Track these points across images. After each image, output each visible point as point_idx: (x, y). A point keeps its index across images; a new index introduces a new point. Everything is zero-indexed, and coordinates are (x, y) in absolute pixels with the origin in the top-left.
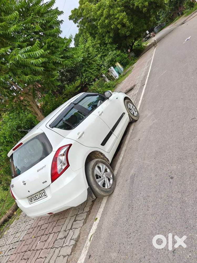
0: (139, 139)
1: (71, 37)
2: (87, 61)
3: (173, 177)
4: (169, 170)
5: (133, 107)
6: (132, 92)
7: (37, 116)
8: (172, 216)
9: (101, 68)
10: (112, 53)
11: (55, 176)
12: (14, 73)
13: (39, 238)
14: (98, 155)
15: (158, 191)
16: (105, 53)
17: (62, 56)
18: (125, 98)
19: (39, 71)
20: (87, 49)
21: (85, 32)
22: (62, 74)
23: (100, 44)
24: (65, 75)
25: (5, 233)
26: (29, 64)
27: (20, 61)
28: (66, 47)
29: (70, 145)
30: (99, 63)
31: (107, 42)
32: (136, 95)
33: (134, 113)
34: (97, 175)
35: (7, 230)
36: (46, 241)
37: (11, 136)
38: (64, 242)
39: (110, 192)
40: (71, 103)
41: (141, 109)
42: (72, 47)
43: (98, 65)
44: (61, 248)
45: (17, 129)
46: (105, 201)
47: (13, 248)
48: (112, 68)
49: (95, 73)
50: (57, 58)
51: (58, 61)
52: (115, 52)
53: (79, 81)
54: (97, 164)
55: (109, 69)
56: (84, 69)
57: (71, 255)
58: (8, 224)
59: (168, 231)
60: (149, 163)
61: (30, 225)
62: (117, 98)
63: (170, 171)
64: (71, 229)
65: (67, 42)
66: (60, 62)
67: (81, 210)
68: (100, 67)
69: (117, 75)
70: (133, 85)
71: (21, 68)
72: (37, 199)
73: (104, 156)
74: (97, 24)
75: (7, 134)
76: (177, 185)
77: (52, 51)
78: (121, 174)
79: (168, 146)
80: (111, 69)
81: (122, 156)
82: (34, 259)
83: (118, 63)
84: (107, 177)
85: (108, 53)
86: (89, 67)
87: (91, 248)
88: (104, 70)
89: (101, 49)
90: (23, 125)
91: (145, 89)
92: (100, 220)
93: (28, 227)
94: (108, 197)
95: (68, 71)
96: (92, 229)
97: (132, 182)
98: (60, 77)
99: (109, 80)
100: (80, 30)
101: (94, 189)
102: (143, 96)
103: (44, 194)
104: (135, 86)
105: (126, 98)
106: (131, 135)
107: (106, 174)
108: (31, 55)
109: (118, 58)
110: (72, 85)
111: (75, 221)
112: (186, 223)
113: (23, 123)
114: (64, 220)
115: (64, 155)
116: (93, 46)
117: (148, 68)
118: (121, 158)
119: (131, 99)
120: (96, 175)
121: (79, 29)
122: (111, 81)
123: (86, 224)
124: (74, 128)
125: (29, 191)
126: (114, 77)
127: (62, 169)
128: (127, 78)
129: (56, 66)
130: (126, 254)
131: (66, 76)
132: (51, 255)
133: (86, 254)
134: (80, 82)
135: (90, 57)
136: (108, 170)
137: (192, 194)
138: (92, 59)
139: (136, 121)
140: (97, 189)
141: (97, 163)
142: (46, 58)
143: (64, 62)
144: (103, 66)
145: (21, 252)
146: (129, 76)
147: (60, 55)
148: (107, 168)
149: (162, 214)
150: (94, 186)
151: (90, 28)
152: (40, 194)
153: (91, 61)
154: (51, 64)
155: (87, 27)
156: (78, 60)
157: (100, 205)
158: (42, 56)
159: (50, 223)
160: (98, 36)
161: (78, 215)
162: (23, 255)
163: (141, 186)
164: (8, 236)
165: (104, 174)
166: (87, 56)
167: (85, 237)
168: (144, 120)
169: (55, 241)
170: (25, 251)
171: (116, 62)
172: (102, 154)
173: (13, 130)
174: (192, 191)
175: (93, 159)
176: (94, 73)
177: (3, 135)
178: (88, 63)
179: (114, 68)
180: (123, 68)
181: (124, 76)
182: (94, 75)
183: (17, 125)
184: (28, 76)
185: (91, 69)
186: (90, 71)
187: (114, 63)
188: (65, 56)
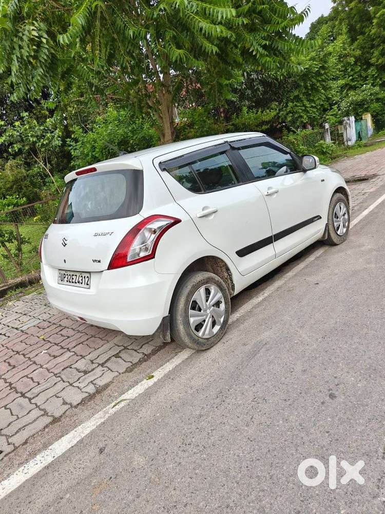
0: (318, 284)
1: (306, 12)
2: (311, 81)
3: (335, 397)
4: (336, 377)
5: (344, 215)
6: (362, 186)
7: (161, 138)
8: (285, 468)
9: (332, 109)
10: (369, 89)
11: (119, 261)
12: (159, 31)
13: (49, 345)
14: (219, 268)
15: (288, 403)
16: (355, 81)
17: (266, 44)
18: (339, 187)
19: (207, 50)
20: (325, 56)
21: (340, 19)
22: (250, 83)
23: (357, 59)
24: (255, 86)
25: (10, 303)
26: (194, 28)
27: (181, 14)
28: (284, 28)
29: (177, 221)
30: (332, 96)
31: (373, 60)
32: (367, 195)
33: (338, 228)
34: (195, 302)
35: (15, 301)
36: (55, 357)
38: (79, 379)
39: (203, 346)
40: (227, 142)
41: (359, 228)
42: (296, 35)
43: (328, 99)
44: (68, 384)
45: (119, 144)
46: (184, 355)
47: (5, 335)
48: (352, 118)
49: (314, 112)
50: (254, 43)
51: (253, 51)
52: (377, 89)
53: (273, 113)
54: (207, 283)
55: (346, 118)
56: (296, 93)
57: (76, 407)
58: (21, 292)
59: (258, 490)
61: (50, 316)
62: (323, 180)
63: (336, 381)
64: (102, 365)
65: (292, 20)
66: (256, 54)
67: (137, 344)
68: (331, 105)
69: (354, 138)
70: (371, 173)
71: (176, 28)
72: (73, 282)
73: (230, 275)
74: (375, 13)
75: (100, 143)
76: (332, 417)
77: (253, 24)
78: (242, 327)
79: (365, 330)
80: (349, 119)
81: (266, 295)
82: (21, 374)
83: (369, 115)
84: (213, 316)
85: (362, 85)
86: (307, 95)
87: (113, 419)
88: (335, 115)
89: (352, 70)
90: (133, 142)
92: (155, 384)
93: (45, 317)
94: (195, 353)
95: (263, 82)
96: (133, 389)
97: (253, 354)
98: (244, 86)
99: (332, 140)
100: (335, 10)
101: (176, 323)
102: (378, 205)
103: (87, 279)
104: (375, 176)
105: (340, 190)
106: (307, 267)
107: (214, 310)
108: (207, 12)
109: (376, 106)
110: (257, 113)
111: (117, 356)
112: (302, 501)
113: (134, 138)
114: (102, 342)
115: (155, 232)
116: (340, 57)
118: (260, 298)
119: (350, 198)
120: (192, 302)
121: (333, 8)
122: (334, 143)
123: (130, 374)
124: (203, 192)
125: (65, 261)
126: (345, 140)
127: (138, 255)
128: (368, 154)
129: (243, 60)
130: (160, 475)
131: (255, 91)
132: (48, 385)
133: (98, 424)
134: (275, 116)
135: (322, 75)
136: (222, 306)
137: (351, 455)
138: (323, 81)
139: (334, 244)
140: (181, 328)
141: (208, 281)
142: (234, 32)
143: (263, 57)
144: (336, 106)
145: (11, 348)
146: (375, 151)
147: (264, 38)
148: (223, 300)
149: (269, 451)
150: (180, 319)
151: (355, 15)
152: (82, 276)
154: (238, 51)
155: (352, 9)
157: (173, 358)
158: (228, 25)
159: (79, 331)
160: (363, 40)
161: (128, 349)
162: (11, 357)
163: (265, 372)
164: (11, 312)
165: (210, 307)
166: (317, 69)
167: (116, 394)
168: (349, 252)
169: (67, 367)
170: (18, 353)
171: (366, 110)
172: (228, 269)
174: (358, 449)
175: (206, 271)
176: (311, 112)
177: (93, 142)
178: (311, 85)
179: (355, 121)
180: (374, 129)
181: (366, 146)
182: (309, 114)
183: (122, 137)
184: (181, 51)
185: (310, 101)
186: (306, 103)
187: (360, 112)
188: (273, 47)
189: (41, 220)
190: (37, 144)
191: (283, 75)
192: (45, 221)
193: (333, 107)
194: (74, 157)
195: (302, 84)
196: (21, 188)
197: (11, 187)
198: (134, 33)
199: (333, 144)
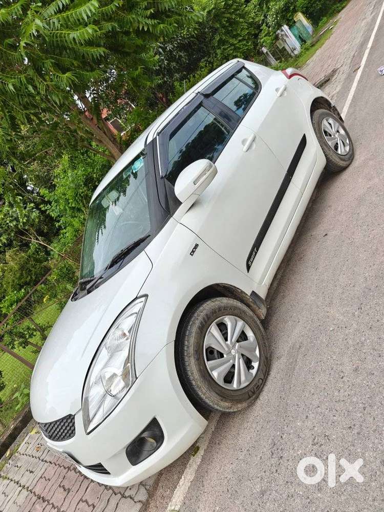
2: (225, 17)
9: (261, 30)
17: (151, 12)
22: (170, 57)
24: (176, 56)
30: (253, 18)
32: (335, 98)
37: (77, 198)
43: (251, 24)
45: (85, 184)
48: (285, 28)
49: (244, 45)
50: (140, 19)
51: (143, 27)
53: (205, 71)
55: (279, 31)
56: (217, 38)
60: (341, 318)
66: (148, 29)
68: (258, 27)
69: (297, 44)
70: (330, 71)
75: (69, 194)
80: (282, 30)
83: (300, 14)
86: (228, 33)
88: (268, 34)
91: (360, 82)
95: (182, 47)
98: (166, 62)
99: (276, 60)
104: (334, 71)
108: (71, 20)
117: (374, 20)
122: (280, 62)
126: (290, 52)
128: (318, 52)
129: (143, 40)
131: (178, 60)
135: (232, 5)
138: (236, 10)
143: (156, 26)
144: (264, 24)
146: (323, 46)
147: (146, 9)
153: (234, 16)
156: (193, 17)
166: (223, 3)
171: (295, 11)
173: (78, 186)
178: (227, 22)
179: (290, 29)
180: (312, 25)
181: (313, 46)
182: (241, 50)
183: (85, 177)
184: (68, 74)
185: (235, 37)
186: (231, 41)
187: (290, 17)
188: (160, 10)
189: (50, 299)
190: (19, 226)
191: (195, 29)
192: (54, 297)
193: (261, 28)
194: (56, 218)
195: (218, 26)
196: (30, 271)
197: (22, 274)
198: (13, 85)
199: (280, 64)
